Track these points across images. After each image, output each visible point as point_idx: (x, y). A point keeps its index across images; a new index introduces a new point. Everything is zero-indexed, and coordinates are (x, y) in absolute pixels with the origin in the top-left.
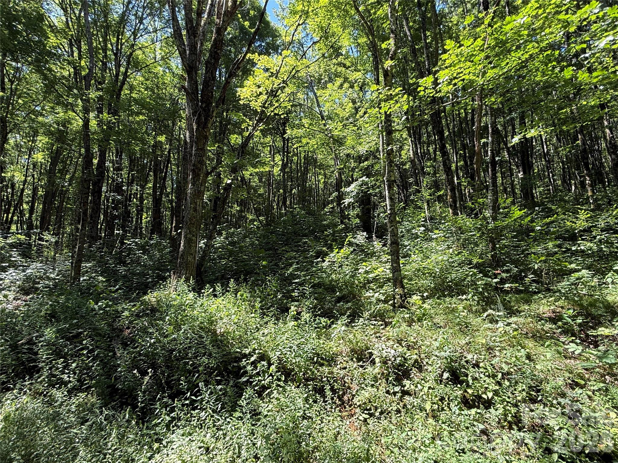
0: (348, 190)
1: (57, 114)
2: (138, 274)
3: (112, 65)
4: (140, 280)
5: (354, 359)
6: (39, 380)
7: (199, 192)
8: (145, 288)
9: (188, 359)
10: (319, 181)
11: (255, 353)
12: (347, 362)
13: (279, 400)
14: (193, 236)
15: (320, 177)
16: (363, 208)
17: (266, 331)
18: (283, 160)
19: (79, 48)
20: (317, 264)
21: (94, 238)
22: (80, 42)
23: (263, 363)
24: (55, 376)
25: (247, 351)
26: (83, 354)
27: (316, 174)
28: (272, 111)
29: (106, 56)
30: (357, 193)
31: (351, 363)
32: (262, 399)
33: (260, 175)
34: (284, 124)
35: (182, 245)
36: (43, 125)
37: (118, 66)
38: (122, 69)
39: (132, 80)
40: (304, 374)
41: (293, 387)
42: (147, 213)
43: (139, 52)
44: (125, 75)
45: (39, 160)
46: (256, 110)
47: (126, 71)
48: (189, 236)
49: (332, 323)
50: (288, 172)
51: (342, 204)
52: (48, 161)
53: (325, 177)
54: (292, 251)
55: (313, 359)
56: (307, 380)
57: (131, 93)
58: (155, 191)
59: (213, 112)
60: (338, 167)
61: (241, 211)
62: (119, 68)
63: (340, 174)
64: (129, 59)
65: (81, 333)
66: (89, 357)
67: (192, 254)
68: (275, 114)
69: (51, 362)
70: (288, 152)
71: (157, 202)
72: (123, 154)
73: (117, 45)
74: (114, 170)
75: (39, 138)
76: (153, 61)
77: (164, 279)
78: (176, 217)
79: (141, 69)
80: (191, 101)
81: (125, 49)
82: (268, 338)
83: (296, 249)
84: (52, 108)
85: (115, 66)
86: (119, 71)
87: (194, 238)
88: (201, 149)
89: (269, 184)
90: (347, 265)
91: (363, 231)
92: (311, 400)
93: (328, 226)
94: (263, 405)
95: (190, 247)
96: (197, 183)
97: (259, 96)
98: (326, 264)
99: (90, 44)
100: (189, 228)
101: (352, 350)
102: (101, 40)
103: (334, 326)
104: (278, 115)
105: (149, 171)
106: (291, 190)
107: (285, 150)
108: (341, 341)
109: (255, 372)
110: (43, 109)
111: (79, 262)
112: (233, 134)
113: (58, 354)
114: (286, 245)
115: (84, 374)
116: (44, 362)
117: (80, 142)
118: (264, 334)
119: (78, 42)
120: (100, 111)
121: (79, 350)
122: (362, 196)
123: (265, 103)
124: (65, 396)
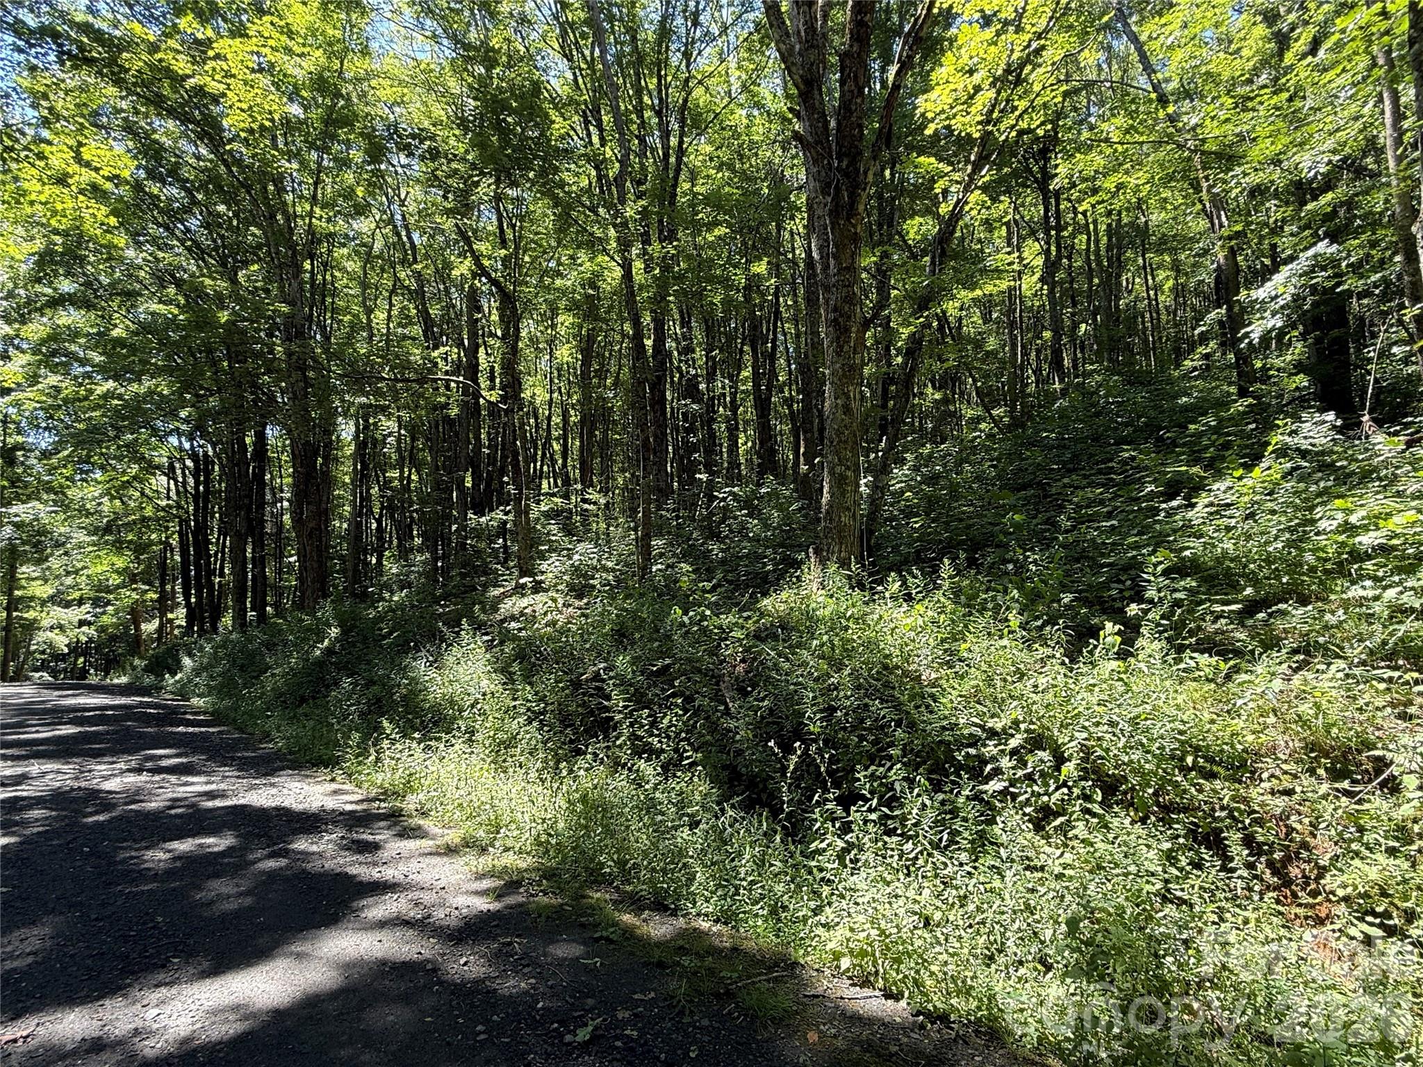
0: (1261, 293)
1: (581, 265)
2: (747, 556)
3: (655, 139)
4: (750, 569)
5: (1321, 772)
6: (618, 743)
7: (852, 368)
8: (765, 584)
9: (865, 729)
10: (1158, 288)
11: (1018, 730)
12: (1295, 776)
13: (1092, 845)
14: (848, 468)
15: (1161, 275)
16: (1318, 341)
17: (1042, 681)
18: (1048, 252)
19: (600, 127)
20: (1169, 514)
21: (665, 492)
22: (599, 112)
23: (1040, 754)
24: (640, 738)
25: (997, 724)
26: (677, 706)
27: (1147, 270)
28: (1013, 127)
29: (643, 125)
30: (1297, 298)
31: (1307, 780)
32: (1047, 837)
33: (985, 305)
34: (1044, 154)
35: (826, 490)
36: (564, 292)
37: (666, 135)
38: (674, 141)
39: (692, 157)
40: (1156, 794)
41: (1127, 821)
42: (745, 431)
43: (698, 92)
44: (681, 152)
45: (565, 359)
46: (968, 135)
47: (681, 142)
48: (838, 469)
49: (1236, 670)
50: (1062, 282)
51: (1241, 340)
52: (577, 359)
53: (1178, 271)
54: (1089, 485)
55: (1182, 759)
56: (1167, 809)
57: (693, 186)
58: (756, 385)
59: (866, 173)
60: (1225, 232)
61: (946, 401)
62: (668, 140)
63: (1233, 253)
64: (683, 113)
65: (668, 666)
66: (686, 711)
67: (848, 509)
68: (1021, 133)
69: (631, 713)
70: (1060, 228)
71: (763, 405)
72: (693, 319)
73: (660, 92)
74: (679, 354)
75: (560, 319)
76: (727, 99)
77: (798, 565)
78: (805, 432)
79: (707, 127)
80: (815, 162)
81: (675, 96)
82: (1049, 697)
83: (1101, 479)
84: (572, 257)
85: (661, 137)
86: (669, 147)
87: (849, 473)
88: (848, 269)
89: (1012, 325)
90: (1273, 512)
91: (1322, 410)
92: (1183, 861)
93: (1198, 410)
94: (1047, 849)
95: (843, 494)
96: (846, 348)
97: (971, 97)
98: (1198, 513)
99: (615, 110)
100: (837, 453)
101: (1311, 747)
102: (631, 92)
103: (1243, 677)
104: (1029, 131)
105: (743, 344)
106: (1075, 326)
107: (1051, 226)
108: (1272, 720)
109: (1020, 773)
110: (559, 264)
111: (647, 537)
112: (912, 217)
113: (639, 699)
114: (1070, 471)
115: (682, 740)
116: (620, 712)
117: (620, 311)
118: (1036, 686)
119: (596, 111)
120: (647, 242)
121: (669, 696)
122: (1315, 305)
123: (991, 112)
124: (658, 774)
